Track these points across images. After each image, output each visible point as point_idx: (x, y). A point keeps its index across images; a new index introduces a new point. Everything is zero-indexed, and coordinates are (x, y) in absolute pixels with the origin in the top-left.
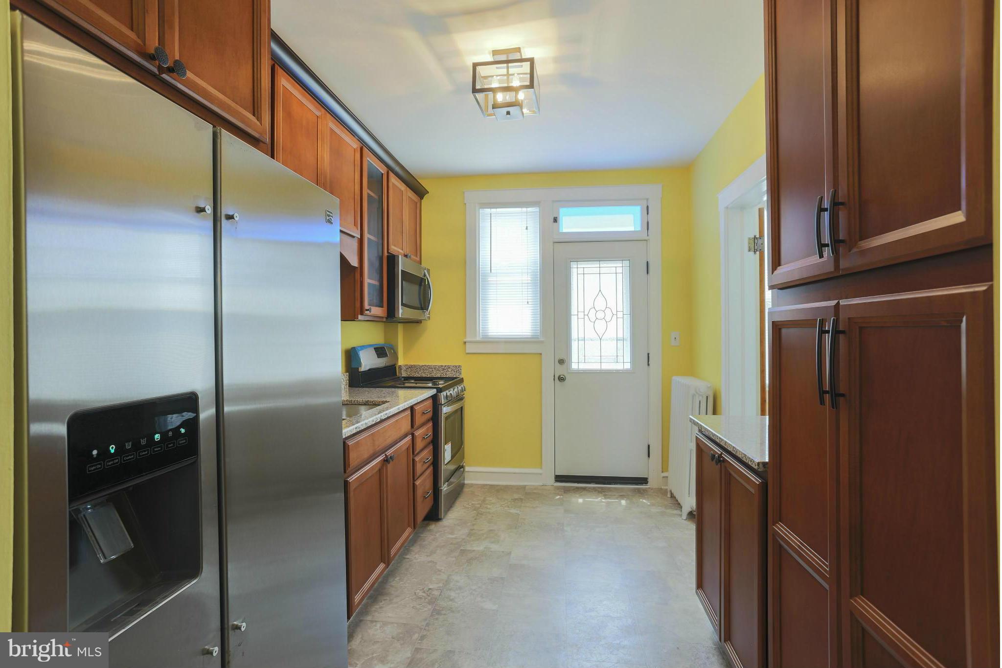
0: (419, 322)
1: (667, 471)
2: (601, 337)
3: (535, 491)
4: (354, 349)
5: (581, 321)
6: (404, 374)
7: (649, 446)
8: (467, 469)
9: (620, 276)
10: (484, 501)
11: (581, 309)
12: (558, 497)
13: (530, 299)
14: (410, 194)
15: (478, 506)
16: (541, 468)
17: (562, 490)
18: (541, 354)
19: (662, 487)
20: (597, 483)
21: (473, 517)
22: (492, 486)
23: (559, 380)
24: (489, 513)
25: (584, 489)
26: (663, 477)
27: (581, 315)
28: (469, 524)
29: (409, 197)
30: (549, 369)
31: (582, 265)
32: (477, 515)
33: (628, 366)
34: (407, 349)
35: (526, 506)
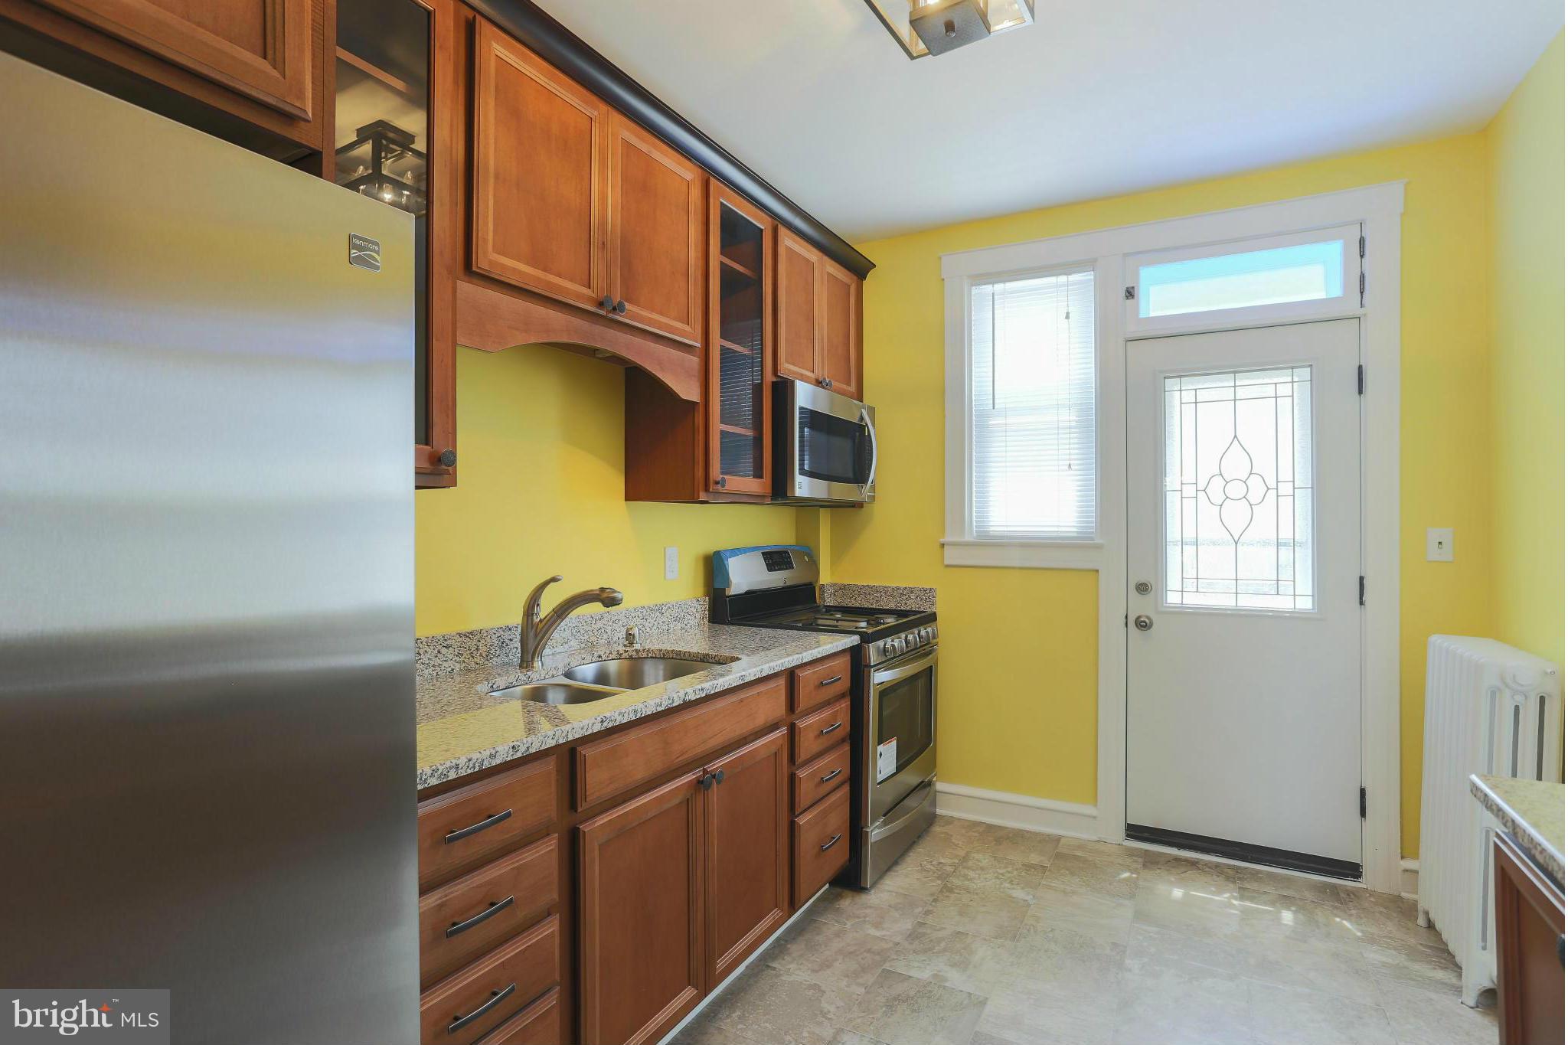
0: (857, 505)
1: (1415, 856)
2: (1236, 539)
3: (1079, 853)
4: (717, 554)
5: (1189, 504)
6: (830, 601)
7: (1363, 792)
8: (939, 786)
9: (1285, 404)
10: (965, 858)
11: (1189, 476)
12: (1126, 875)
13: (1075, 459)
14: (832, 268)
15: (950, 869)
16: (1096, 805)
17: (1140, 860)
18: (1097, 571)
19: (1403, 894)
20: (1224, 854)
21: (932, 895)
22: (990, 827)
23: (1137, 626)
24: (968, 890)
25: (1193, 864)
26: (1406, 871)
27: (1190, 491)
28: (920, 909)
29: (829, 274)
30: (1114, 602)
31: (1189, 383)
32: (941, 891)
33: (1305, 604)
34: (837, 556)
35: (1050, 887)
